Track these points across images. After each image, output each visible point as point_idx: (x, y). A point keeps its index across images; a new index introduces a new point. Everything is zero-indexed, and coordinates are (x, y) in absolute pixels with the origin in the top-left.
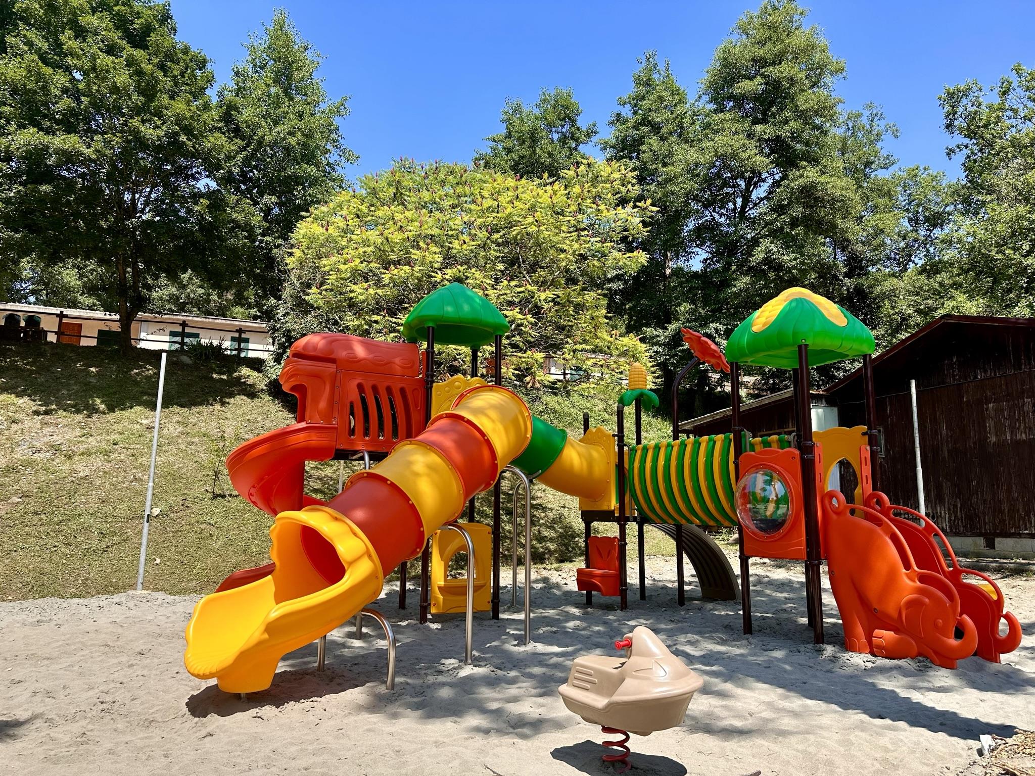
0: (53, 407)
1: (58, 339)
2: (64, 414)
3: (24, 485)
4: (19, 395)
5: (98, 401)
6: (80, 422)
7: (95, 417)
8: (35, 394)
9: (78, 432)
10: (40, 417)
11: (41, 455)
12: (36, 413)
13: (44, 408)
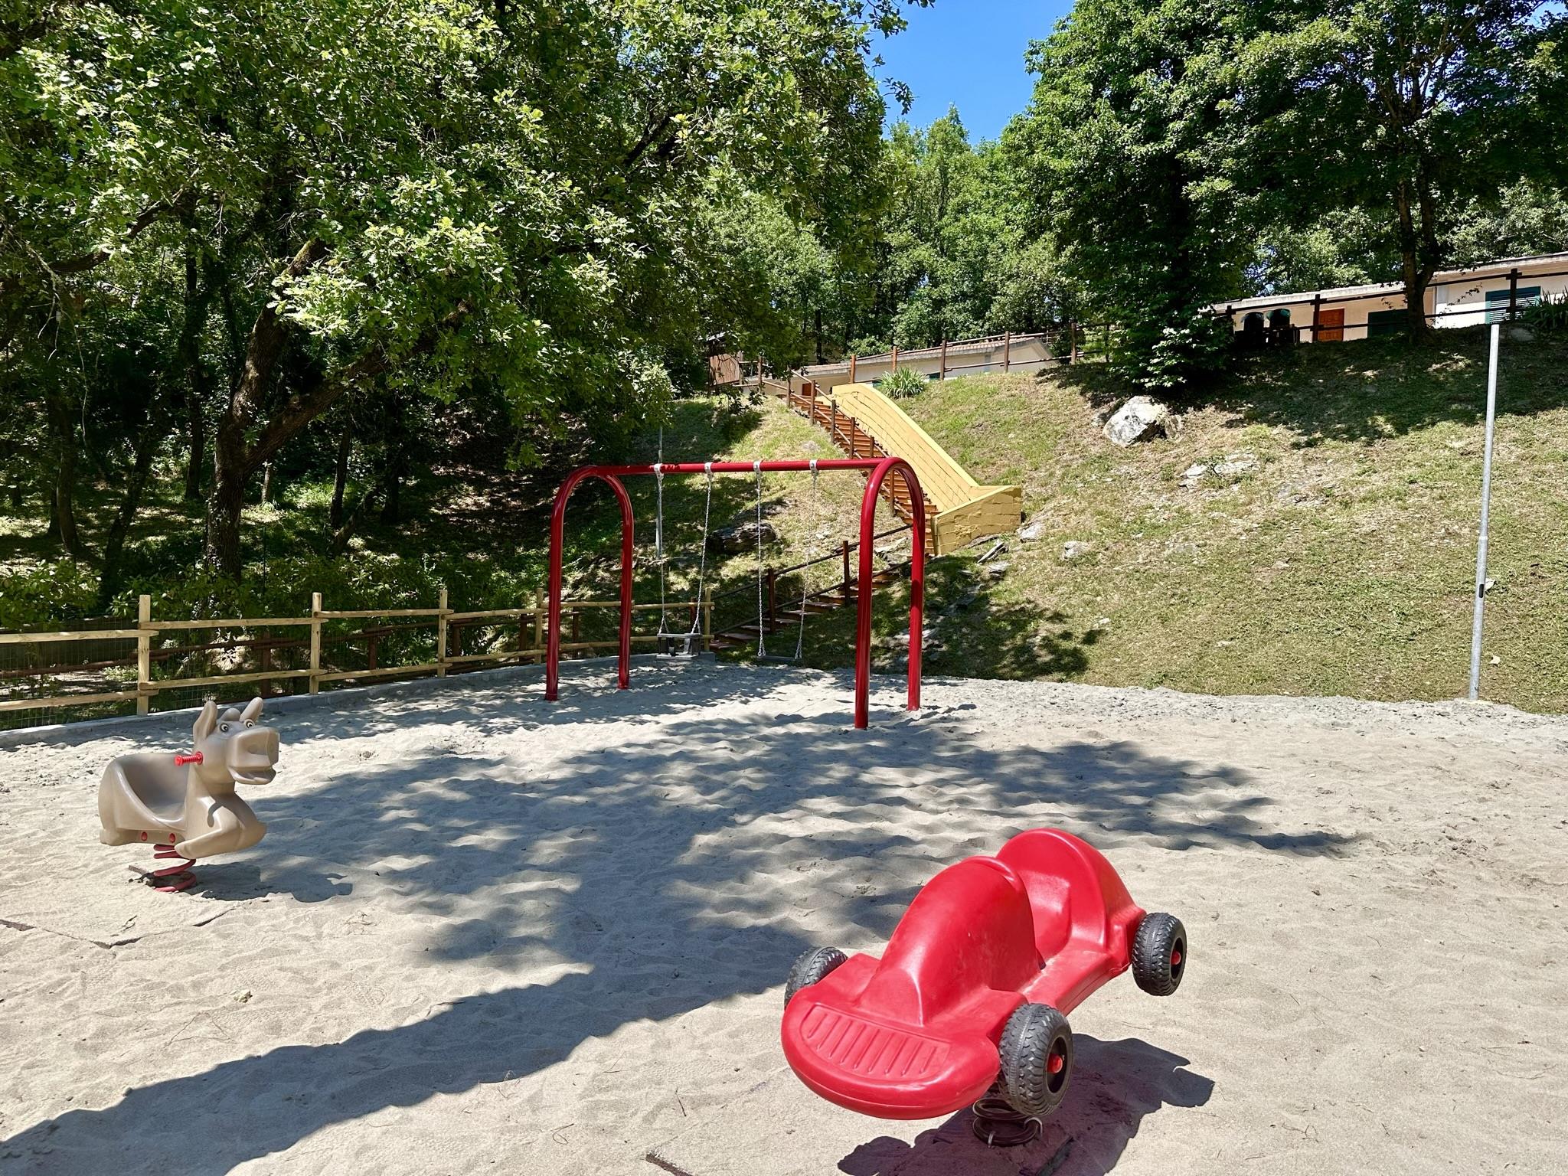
0: (1318, 435)
1: (1315, 337)
2: (1334, 443)
3: (1289, 545)
4: (1272, 424)
5: (1381, 420)
6: (1357, 454)
7: (1378, 444)
8: (1292, 419)
9: (1356, 468)
10: (1302, 451)
11: (1309, 504)
12: (1297, 446)
13: (1305, 438)
